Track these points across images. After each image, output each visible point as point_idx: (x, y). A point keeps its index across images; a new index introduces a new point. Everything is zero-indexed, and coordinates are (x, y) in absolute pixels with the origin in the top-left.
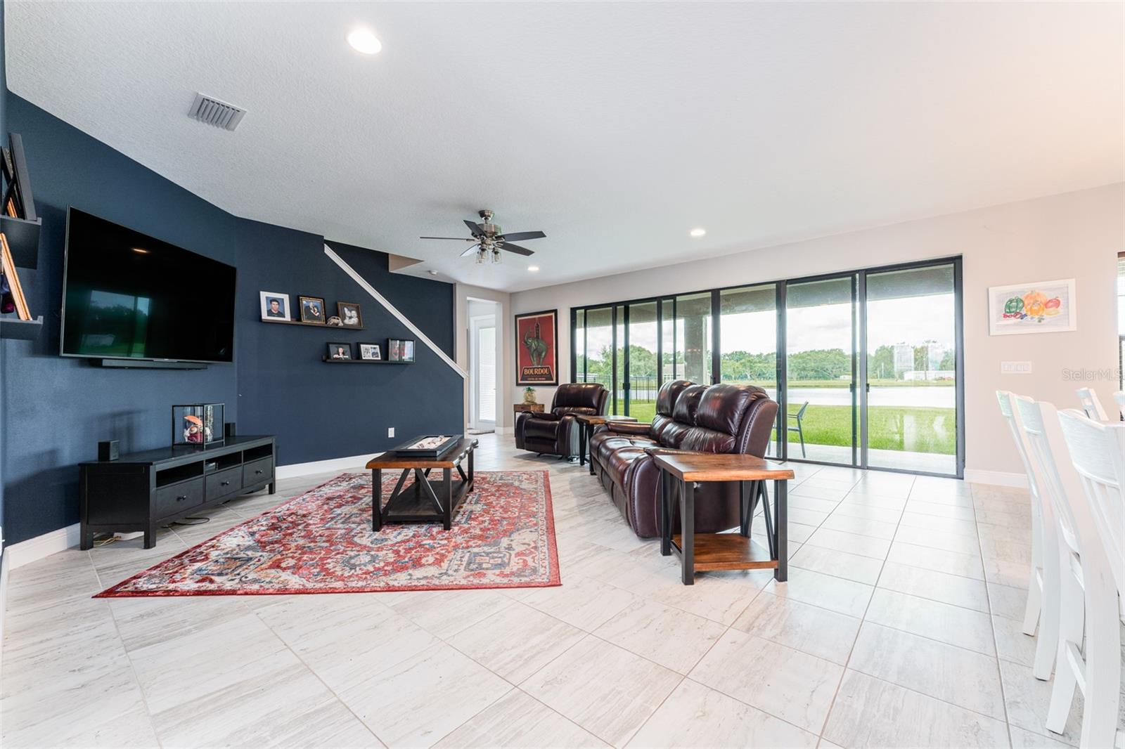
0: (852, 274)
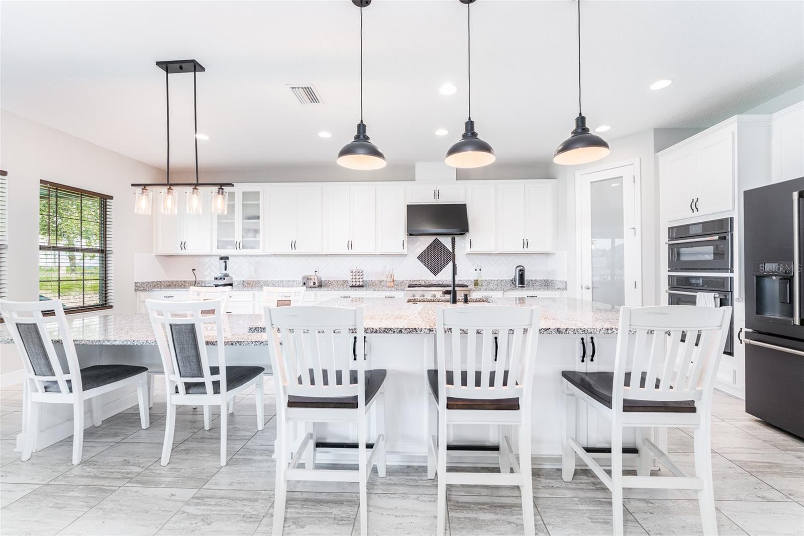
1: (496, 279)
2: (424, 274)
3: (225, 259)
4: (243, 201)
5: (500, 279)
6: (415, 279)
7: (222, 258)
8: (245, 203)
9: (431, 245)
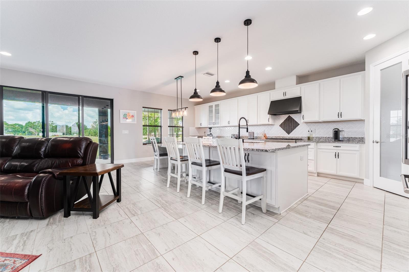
0: (79, 96)
1: (325, 136)
2: (283, 134)
3: (210, 128)
4: (215, 108)
5: (328, 136)
6: (278, 136)
7: (209, 128)
8: (216, 108)
9: (286, 119)
